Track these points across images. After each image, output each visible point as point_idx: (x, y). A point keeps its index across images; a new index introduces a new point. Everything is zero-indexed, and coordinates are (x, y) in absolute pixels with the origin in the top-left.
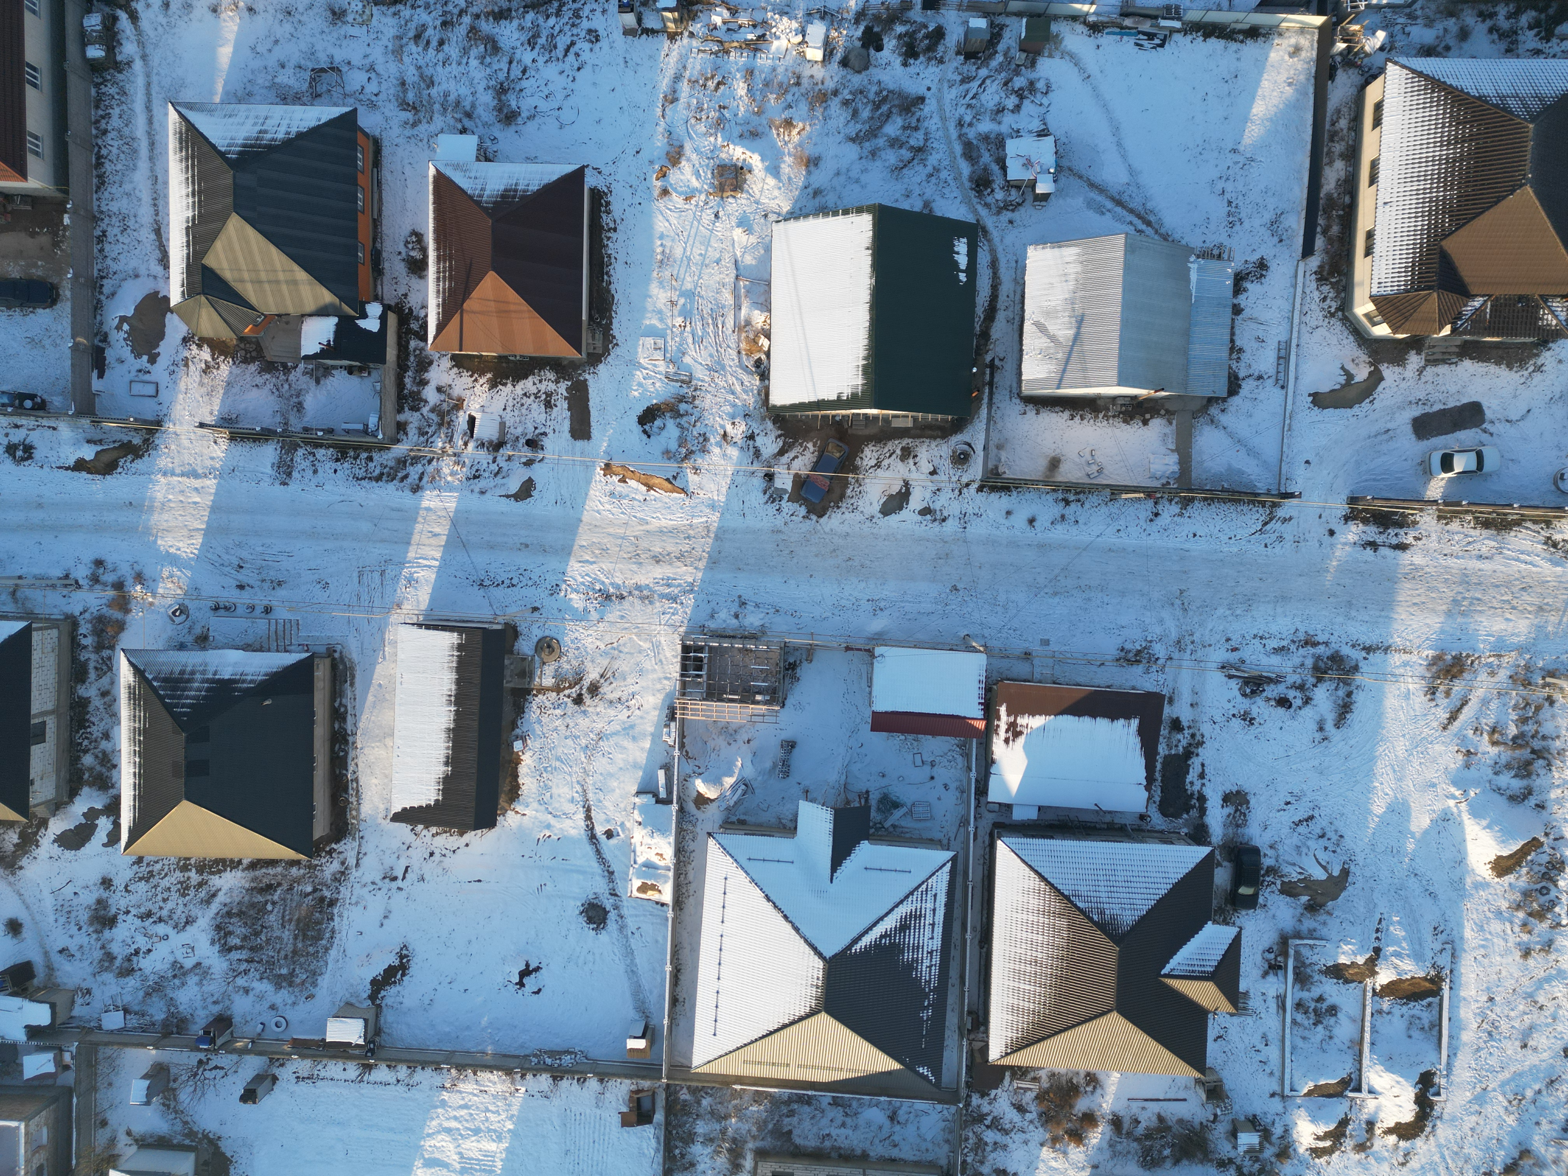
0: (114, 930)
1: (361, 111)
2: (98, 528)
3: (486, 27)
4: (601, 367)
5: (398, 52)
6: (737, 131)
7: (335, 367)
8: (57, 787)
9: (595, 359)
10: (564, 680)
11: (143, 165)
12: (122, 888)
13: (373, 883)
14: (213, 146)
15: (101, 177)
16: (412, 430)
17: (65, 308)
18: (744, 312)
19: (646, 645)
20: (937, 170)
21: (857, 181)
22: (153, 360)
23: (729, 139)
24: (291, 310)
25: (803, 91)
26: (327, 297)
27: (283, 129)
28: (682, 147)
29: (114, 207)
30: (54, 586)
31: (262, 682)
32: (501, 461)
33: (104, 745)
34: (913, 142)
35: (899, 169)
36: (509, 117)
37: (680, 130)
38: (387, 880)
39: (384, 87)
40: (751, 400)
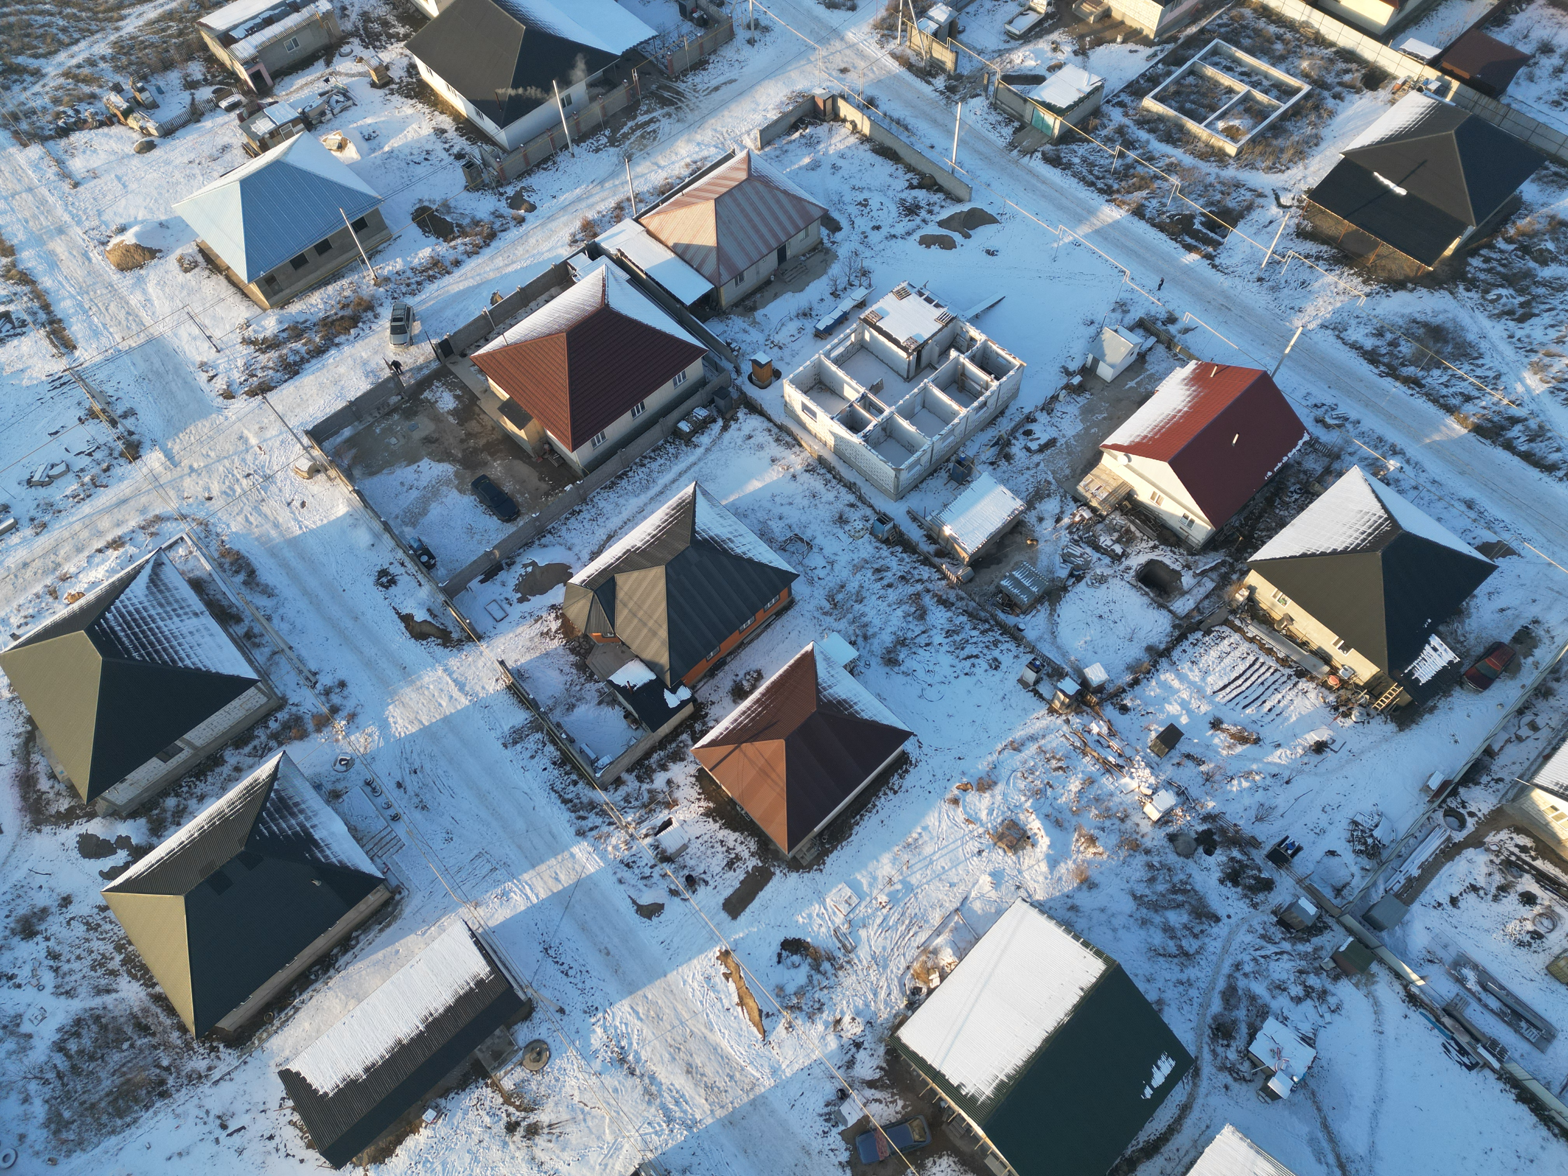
0: (23, 943)
1: (801, 578)
2: (369, 664)
3: (927, 600)
4: (794, 875)
5: (857, 568)
6: (1047, 810)
7: (620, 704)
8: (131, 800)
9: (795, 865)
10: (520, 1096)
11: (644, 498)
12: (69, 916)
13: (207, 1112)
14: (694, 523)
15: (614, 484)
16: (622, 791)
17: (510, 529)
18: (939, 941)
19: (609, 1137)
20: (1190, 983)
21: (1114, 930)
22: (521, 601)
23: (1036, 810)
24: (634, 647)
25: (1123, 828)
26: (664, 659)
27: (744, 549)
28: (995, 783)
29: (602, 504)
30: (301, 672)
31: (332, 865)
32: (657, 872)
33: (193, 803)
34: (1184, 943)
35: (1157, 953)
36: (891, 660)
37: (1004, 772)
38: (218, 1122)
39: (830, 578)
40: (884, 1015)
